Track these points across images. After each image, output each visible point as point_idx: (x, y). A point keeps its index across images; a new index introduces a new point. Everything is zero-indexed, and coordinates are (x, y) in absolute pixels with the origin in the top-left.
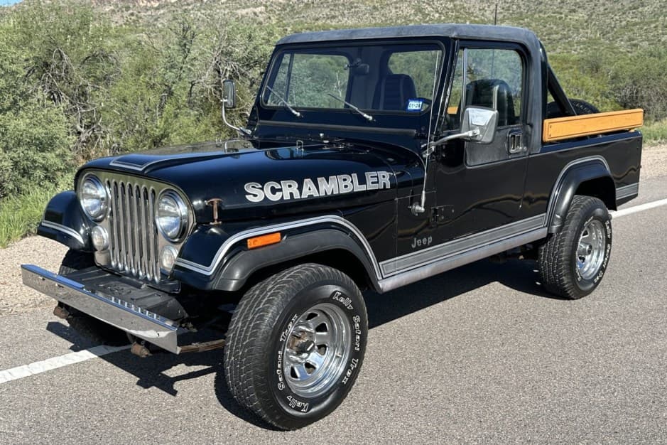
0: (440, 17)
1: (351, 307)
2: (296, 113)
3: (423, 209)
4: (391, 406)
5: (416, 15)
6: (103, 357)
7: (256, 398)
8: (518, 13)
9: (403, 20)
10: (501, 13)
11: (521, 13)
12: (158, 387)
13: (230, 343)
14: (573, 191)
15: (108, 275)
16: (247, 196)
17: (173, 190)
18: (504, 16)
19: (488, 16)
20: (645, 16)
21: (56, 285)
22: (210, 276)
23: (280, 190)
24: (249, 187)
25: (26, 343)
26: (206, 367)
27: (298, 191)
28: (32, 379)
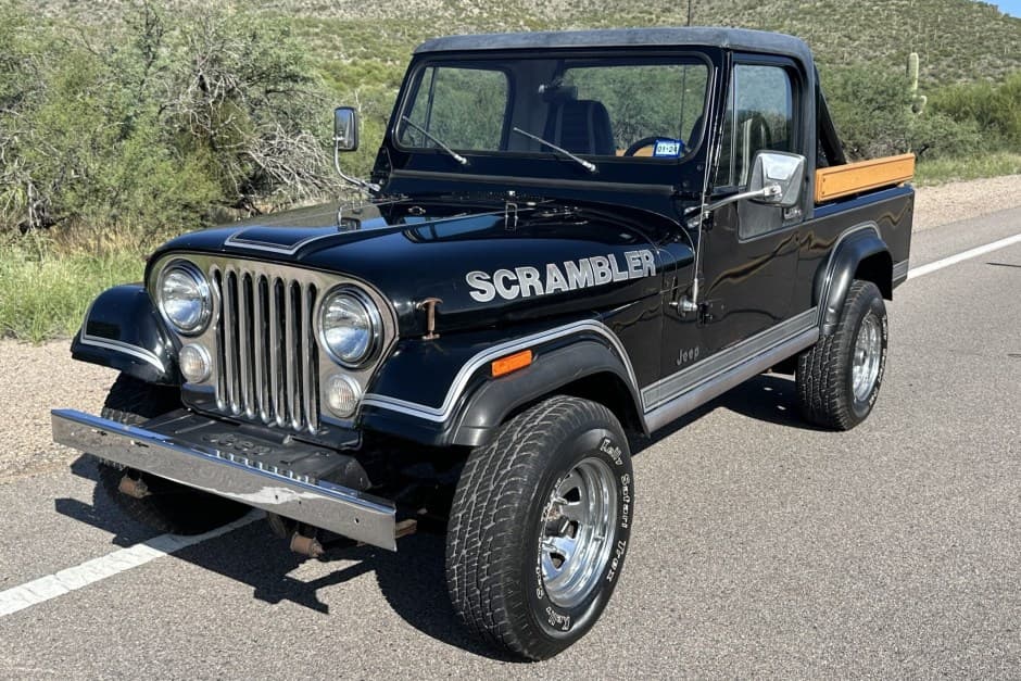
0: (481, 13)
1: (619, 462)
2: (460, 159)
3: (695, 306)
4: (672, 610)
5: (446, 9)
6: (175, 554)
7: (506, 614)
8: (591, 11)
9: (428, 16)
10: (567, 11)
11: (596, 12)
12: (292, 599)
13: (458, 528)
14: (850, 273)
15: (212, 422)
16: (472, 293)
17: (352, 285)
18: (572, 15)
19: (549, 14)
20: (765, 20)
21: (132, 443)
22: (443, 423)
23: (516, 282)
24: (473, 279)
25: (33, 537)
26: (354, 563)
27: (540, 283)
28: (71, 598)
